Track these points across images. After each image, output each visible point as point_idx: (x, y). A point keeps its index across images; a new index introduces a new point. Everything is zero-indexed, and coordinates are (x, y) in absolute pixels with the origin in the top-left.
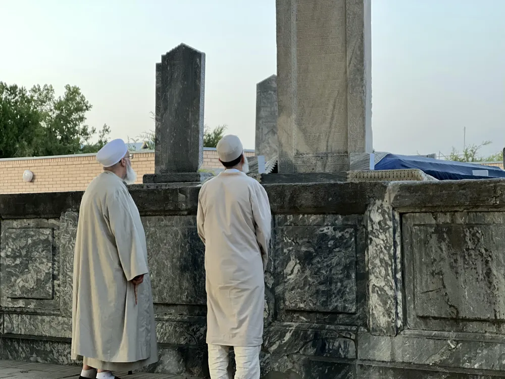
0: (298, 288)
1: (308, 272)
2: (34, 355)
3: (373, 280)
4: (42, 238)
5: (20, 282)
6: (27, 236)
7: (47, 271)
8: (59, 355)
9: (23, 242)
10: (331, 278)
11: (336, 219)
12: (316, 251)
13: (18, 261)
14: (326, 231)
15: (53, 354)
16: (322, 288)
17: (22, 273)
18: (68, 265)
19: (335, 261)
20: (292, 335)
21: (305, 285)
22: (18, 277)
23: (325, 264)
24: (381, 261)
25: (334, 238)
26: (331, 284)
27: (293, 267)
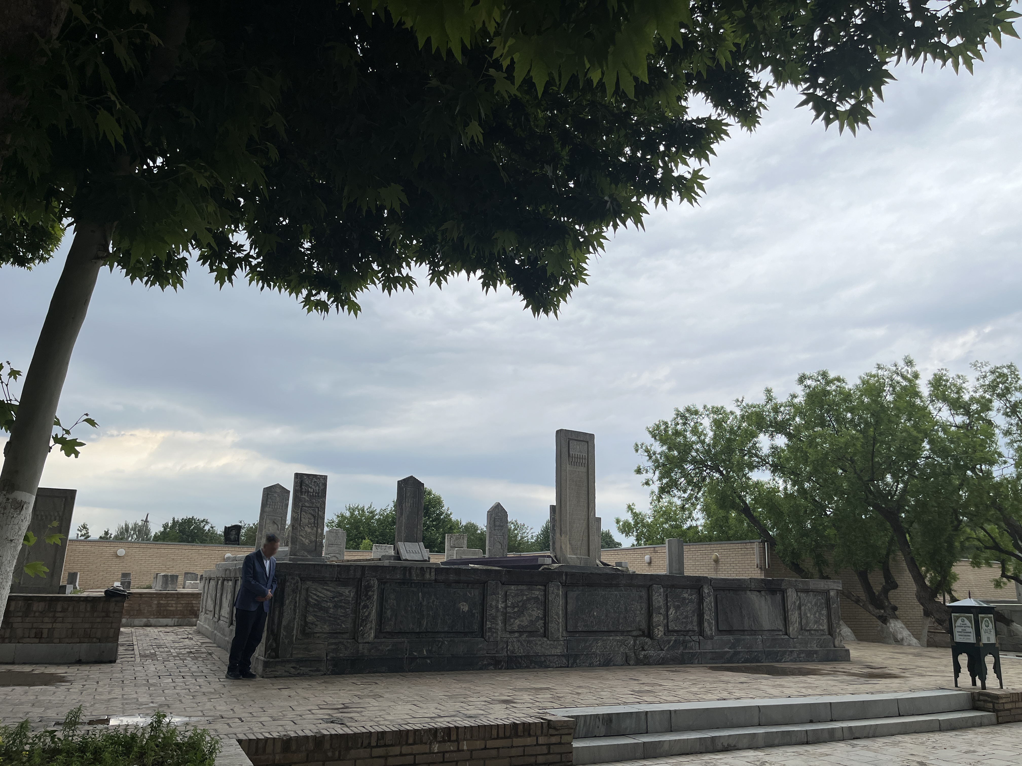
0: (674, 621)
1: (678, 614)
2: (533, 664)
3: (706, 617)
4: (533, 596)
5: (517, 622)
6: (523, 595)
7: (537, 615)
8: (550, 663)
9: (520, 598)
10: (688, 616)
11: (688, 591)
12: (681, 604)
13: (516, 610)
14: (685, 596)
15: (546, 663)
16: (684, 620)
17: (519, 616)
18: (553, 611)
19: (689, 608)
20: (673, 642)
21: (677, 619)
22: (516, 619)
23: (685, 610)
24: (709, 608)
25: (688, 599)
26: (687, 618)
27: (672, 611)
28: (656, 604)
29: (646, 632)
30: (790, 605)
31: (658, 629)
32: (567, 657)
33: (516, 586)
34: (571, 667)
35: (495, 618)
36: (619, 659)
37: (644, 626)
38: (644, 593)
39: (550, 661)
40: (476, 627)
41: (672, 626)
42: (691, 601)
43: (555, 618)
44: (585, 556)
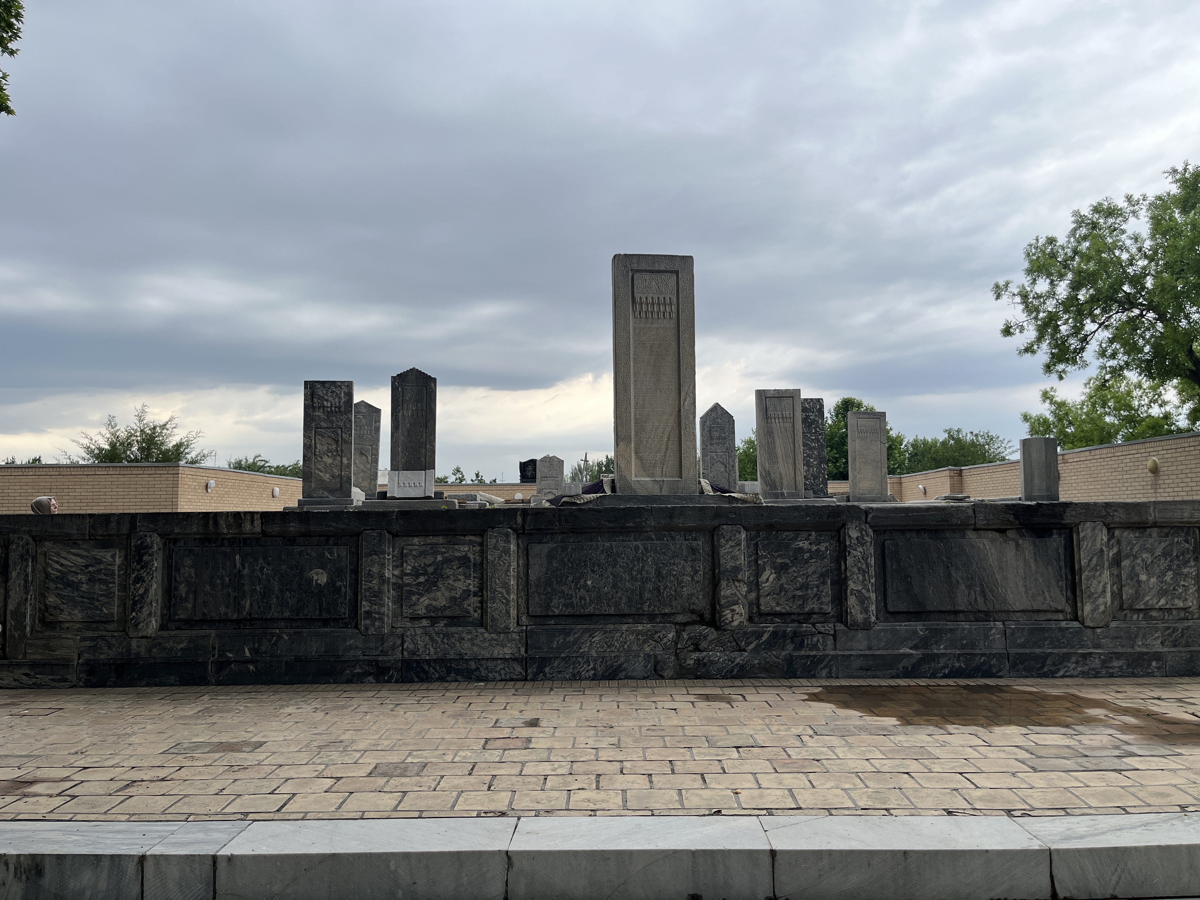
0: (774, 594)
1: (783, 580)
2: (453, 675)
3: (851, 585)
4: (457, 554)
5: (425, 601)
6: (435, 553)
7: (465, 588)
8: (489, 672)
9: (429, 560)
10: (808, 584)
11: (810, 535)
12: (792, 562)
13: (422, 579)
14: (801, 545)
15: (480, 672)
16: (799, 593)
17: (428, 591)
18: (497, 581)
19: (810, 570)
20: (770, 635)
21: (781, 591)
22: (422, 595)
23: (801, 573)
24: (859, 569)
25: (810, 551)
26: (807, 589)
27: (768, 577)
28: (726, 562)
29: (707, 616)
30: (1083, 558)
31: (733, 611)
32: (525, 662)
33: (422, 539)
34: (533, 680)
35: (377, 595)
36: (638, 666)
37: (701, 603)
38: (700, 543)
39: (487, 668)
40: (344, 610)
41: (767, 604)
42: (817, 555)
43: (500, 593)
44: (673, 477)
